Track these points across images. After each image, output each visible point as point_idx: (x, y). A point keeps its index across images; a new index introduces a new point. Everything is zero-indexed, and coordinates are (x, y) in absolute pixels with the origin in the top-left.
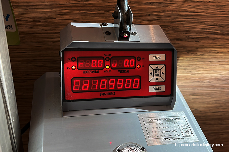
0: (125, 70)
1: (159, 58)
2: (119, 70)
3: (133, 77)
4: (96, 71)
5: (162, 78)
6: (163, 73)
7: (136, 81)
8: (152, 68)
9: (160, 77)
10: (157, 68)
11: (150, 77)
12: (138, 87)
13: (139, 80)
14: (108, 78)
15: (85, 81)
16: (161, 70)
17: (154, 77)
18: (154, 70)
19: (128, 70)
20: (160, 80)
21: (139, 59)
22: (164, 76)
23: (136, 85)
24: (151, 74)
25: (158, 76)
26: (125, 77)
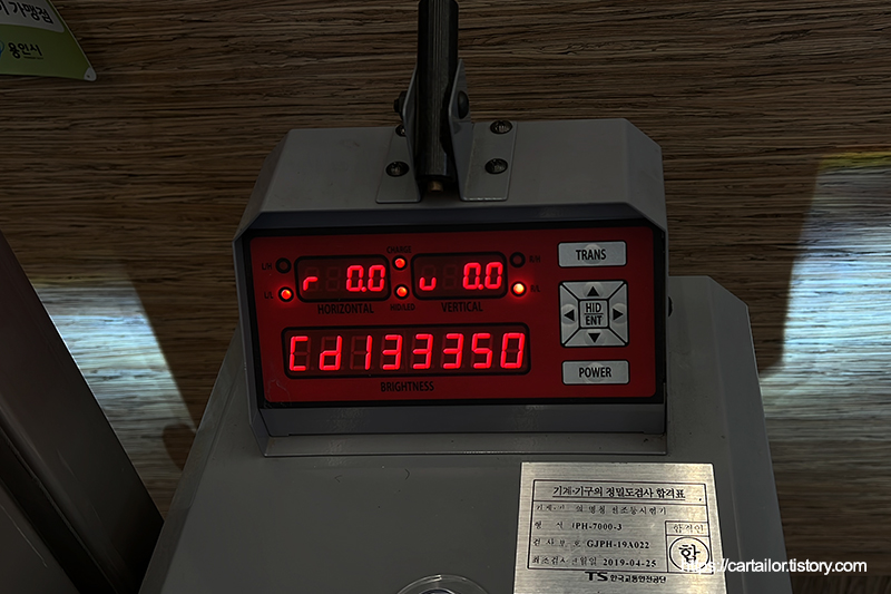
0: (467, 301)
1: (598, 254)
2: (444, 302)
3: (497, 328)
4: (363, 307)
5: (614, 333)
6: (617, 314)
7: (513, 343)
8: (571, 296)
9: (608, 327)
10: (593, 292)
11: (567, 328)
12: (518, 364)
13: (521, 337)
14: (408, 330)
15: (328, 338)
16: (607, 300)
17: (580, 328)
18: (579, 301)
19: (477, 301)
20: (606, 339)
21: (517, 260)
22: (621, 327)
23: (511, 358)
24: (570, 315)
25: (598, 325)
26: (468, 329)
